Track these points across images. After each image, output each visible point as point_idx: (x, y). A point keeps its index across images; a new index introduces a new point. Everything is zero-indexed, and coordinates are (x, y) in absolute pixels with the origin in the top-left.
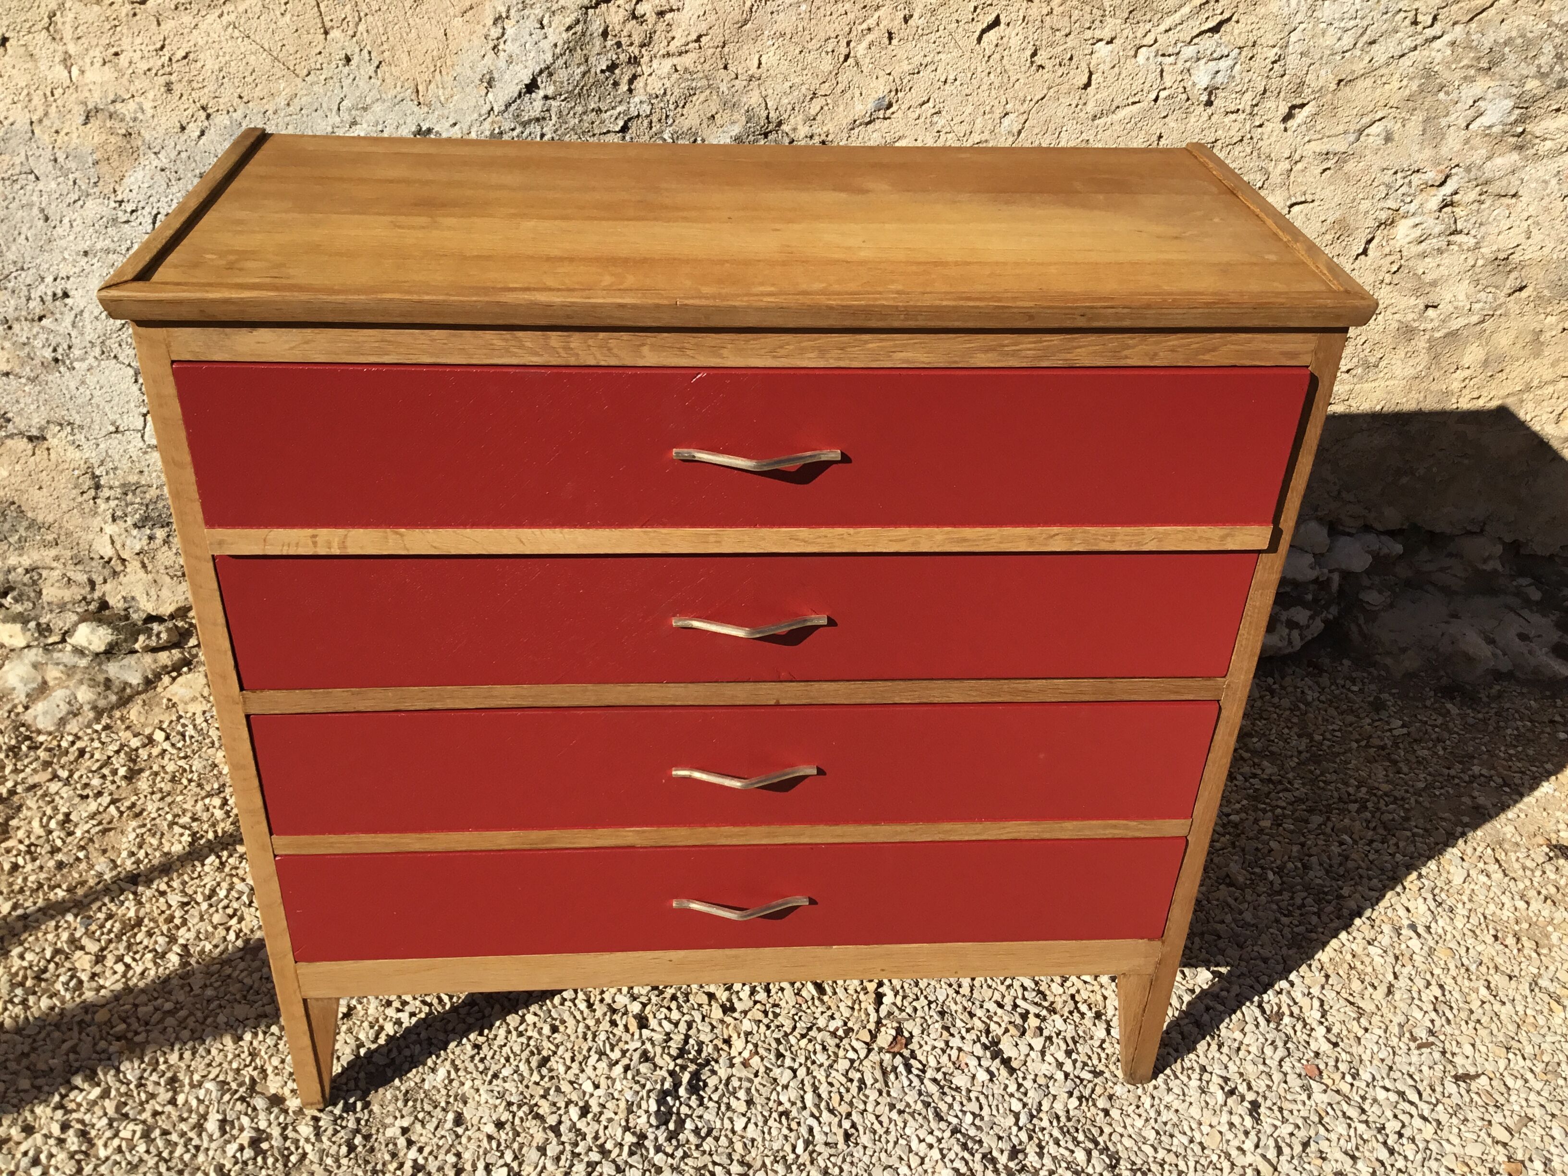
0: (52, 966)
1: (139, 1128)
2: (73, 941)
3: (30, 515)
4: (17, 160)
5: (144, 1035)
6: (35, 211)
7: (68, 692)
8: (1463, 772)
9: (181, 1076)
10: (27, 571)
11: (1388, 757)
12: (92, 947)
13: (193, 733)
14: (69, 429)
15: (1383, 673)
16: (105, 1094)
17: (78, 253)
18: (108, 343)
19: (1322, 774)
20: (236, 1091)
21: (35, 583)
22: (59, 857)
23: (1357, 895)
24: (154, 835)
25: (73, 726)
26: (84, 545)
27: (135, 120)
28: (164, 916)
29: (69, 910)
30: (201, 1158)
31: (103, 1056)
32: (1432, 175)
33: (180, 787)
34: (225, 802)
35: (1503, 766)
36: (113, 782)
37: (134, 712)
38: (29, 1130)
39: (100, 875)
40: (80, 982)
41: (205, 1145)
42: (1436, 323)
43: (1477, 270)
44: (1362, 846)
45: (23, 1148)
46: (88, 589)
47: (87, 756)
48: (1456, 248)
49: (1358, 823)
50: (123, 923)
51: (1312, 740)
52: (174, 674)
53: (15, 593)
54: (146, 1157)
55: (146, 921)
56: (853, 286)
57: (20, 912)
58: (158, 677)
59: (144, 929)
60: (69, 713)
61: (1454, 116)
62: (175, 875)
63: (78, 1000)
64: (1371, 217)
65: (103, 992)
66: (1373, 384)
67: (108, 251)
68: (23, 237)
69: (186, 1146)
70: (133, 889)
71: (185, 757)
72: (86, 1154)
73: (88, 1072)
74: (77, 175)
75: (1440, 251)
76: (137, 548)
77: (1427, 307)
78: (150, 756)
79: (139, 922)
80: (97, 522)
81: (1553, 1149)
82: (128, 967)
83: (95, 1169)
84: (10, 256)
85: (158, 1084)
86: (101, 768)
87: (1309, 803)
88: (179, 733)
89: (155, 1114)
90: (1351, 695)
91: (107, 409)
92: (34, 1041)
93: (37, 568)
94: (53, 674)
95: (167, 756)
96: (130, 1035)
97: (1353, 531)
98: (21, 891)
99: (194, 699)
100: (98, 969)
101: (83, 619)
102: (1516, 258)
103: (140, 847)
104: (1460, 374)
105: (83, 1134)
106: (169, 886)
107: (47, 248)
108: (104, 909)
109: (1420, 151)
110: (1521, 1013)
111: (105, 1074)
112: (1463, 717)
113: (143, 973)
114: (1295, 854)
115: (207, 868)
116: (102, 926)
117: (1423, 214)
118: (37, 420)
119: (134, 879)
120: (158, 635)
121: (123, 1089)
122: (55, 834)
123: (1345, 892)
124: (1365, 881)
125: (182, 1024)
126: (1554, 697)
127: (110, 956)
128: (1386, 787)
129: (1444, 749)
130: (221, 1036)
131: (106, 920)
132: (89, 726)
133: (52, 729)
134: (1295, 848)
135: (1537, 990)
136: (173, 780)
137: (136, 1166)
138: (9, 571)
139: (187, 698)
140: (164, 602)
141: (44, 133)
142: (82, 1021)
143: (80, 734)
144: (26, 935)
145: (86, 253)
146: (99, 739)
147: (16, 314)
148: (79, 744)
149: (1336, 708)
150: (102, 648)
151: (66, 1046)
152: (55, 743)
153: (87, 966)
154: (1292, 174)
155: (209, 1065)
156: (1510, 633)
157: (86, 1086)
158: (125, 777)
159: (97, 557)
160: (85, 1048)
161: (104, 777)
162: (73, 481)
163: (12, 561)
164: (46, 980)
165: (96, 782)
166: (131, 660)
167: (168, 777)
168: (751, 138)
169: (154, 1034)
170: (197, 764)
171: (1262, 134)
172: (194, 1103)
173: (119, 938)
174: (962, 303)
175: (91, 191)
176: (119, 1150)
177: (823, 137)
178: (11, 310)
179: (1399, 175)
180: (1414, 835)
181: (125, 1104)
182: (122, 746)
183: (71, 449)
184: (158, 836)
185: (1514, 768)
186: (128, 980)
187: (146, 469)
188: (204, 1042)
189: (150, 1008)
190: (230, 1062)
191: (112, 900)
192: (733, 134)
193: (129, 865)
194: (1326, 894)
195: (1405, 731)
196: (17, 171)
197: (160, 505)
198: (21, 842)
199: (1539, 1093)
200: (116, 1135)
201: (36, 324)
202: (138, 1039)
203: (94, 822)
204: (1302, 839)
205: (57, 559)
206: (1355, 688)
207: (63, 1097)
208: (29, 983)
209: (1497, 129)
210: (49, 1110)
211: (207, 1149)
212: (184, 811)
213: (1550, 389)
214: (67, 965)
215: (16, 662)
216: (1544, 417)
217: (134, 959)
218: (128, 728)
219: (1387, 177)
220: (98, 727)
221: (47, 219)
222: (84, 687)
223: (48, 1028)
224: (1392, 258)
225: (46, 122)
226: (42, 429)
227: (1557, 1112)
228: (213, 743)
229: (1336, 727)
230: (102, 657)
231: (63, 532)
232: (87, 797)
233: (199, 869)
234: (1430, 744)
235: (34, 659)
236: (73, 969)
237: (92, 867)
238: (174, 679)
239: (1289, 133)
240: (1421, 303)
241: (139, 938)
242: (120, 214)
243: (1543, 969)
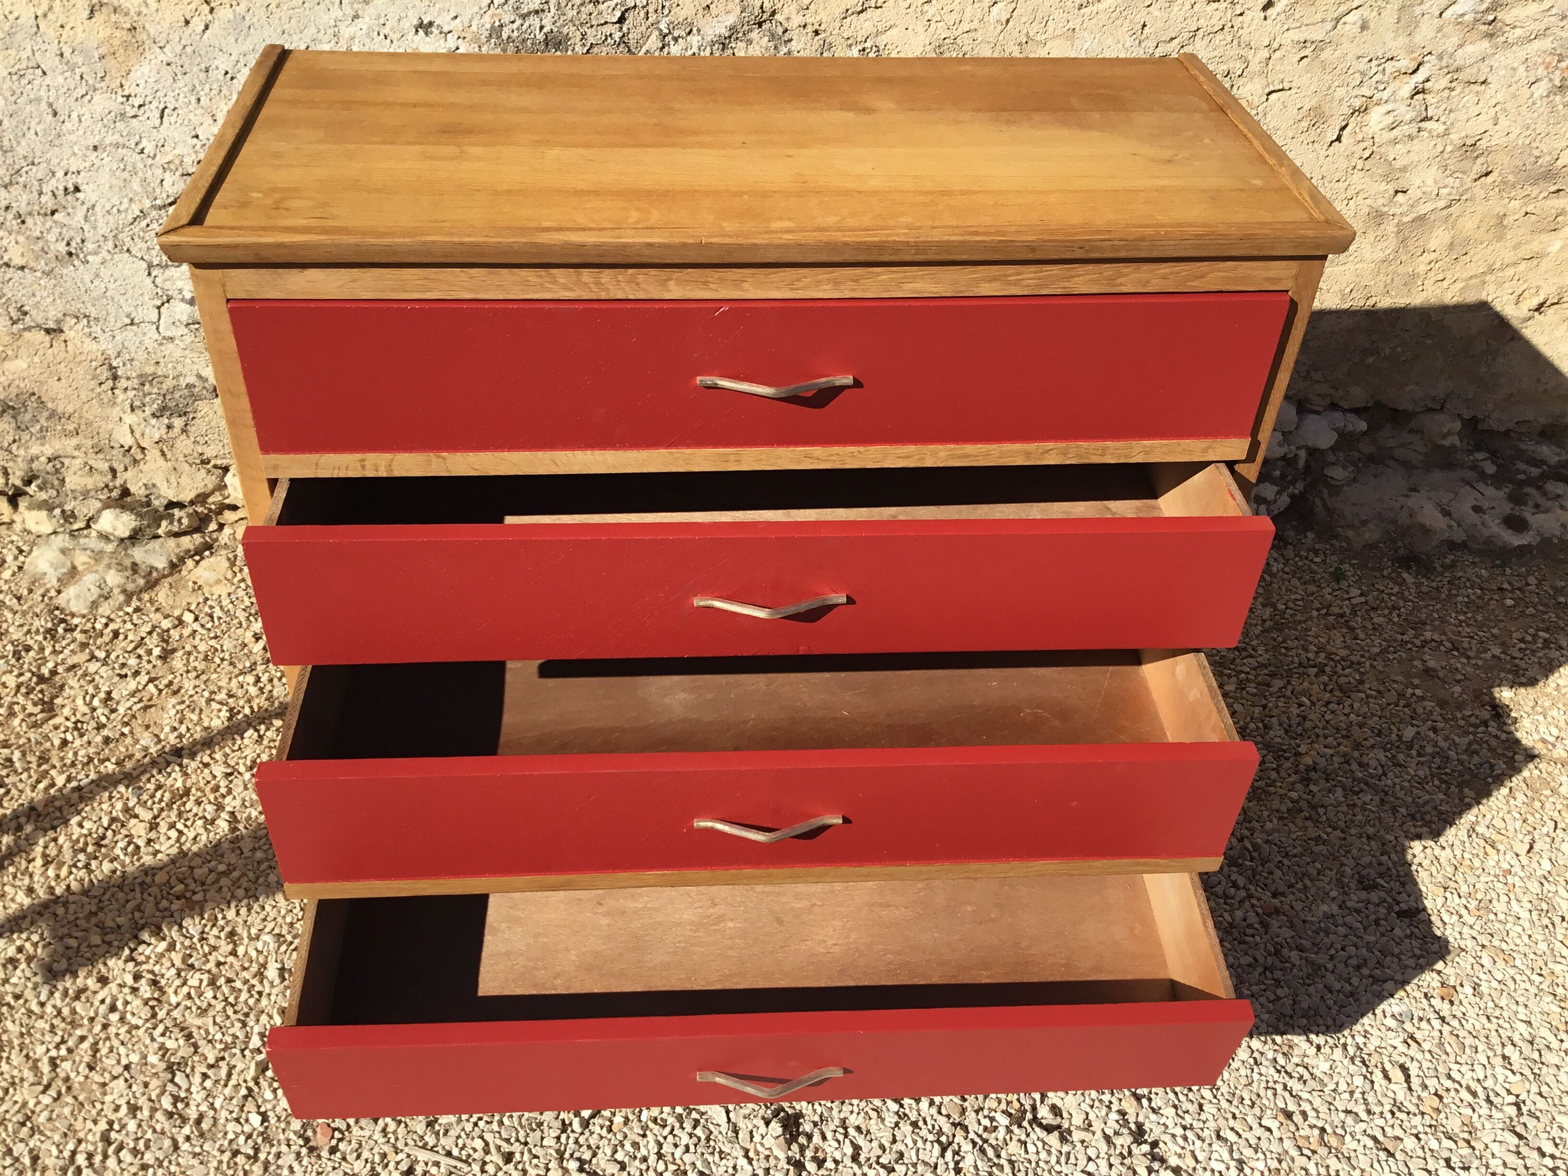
0: (109, 833)
1: (205, 977)
2: (127, 810)
3: (50, 405)
4: (24, 55)
5: (201, 894)
6: (44, 105)
7: (97, 576)
8: (1415, 637)
9: (239, 930)
10: (50, 460)
11: (1347, 624)
12: (146, 815)
13: (220, 614)
14: (85, 321)
15: (1344, 545)
16: (172, 947)
17: (87, 148)
18: (120, 236)
19: (1284, 641)
20: (291, 943)
21: (57, 471)
22: (105, 732)
23: (1313, 753)
24: (193, 711)
25: (105, 609)
26: (104, 435)
27: (139, 14)
28: (210, 786)
29: (119, 782)
30: (264, 1002)
31: (167, 913)
32: (1406, 63)
33: (213, 666)
34: (258, 680)
35: (1453, 632)
36: (149, 662)
37: (162, 594)
38: (103, 981)
39: (146, 749)
40: (138, 847)
41: (267, 990)
42: (1405, 208)
43: (1446, 156)
44: (1319, 708)
45: (100, 996)
46: (110, 476)
47: (121, 637)
48: (1425, 134)
49: (1316, 686)
50: (172, 792)
51: (1275, 609)
52: (197, 558)
53: (39, 481)
54: (213, 1002)
55: (193, 791)
56: (866, 220)
57: (74, 784)
58: (182, 560)
59: (192, 798)
60: (100, 596)
61: (1428, 5)
62: (217, 748)
63: (137, 864)
64: (1345, 105)
65: (159, 856)
66: (1343, 268)
67: (117, 146)
68: (32, 131)
69: (249, 992)
70: (179, 760)
71: (216, 637)
72: (158, 1000)
73: (153, 928)
74: (84, 69)
75: (1411, 137)
76: (157, 437)
77: (1397, 192)
78: (181, 636)
79: (187, 792)
80: (116, 412)
81: (1482, 976)
82: (181, 833)
83: (168, 1014)
84: (21, 151)
85: (219, 937)
86: (135, 648)
87: (1272, 668)
88: (207, 614)
89: (219, 964)
90: (1313, 566)
91: (121, 302)
92: (100, 901)
93: (59, 457)
94: (81, 559)
95: (198, 637)
96: (188, 895)
97: (1321, 409)
98: (73, 764)
99: (218, 582)
100: (153, 835)
101: (107, 506)
102: (1483, 144)
103: (181, 722)
104: (1427, 257)
105: (154, 983)
106: (212, 758)
107: (57, 142)
108: (153, 780)
109: (1394, 39)
110: (1459, 856)
111: (170, 930)
112: (1418, 585)
113: (195, 838)
114: (1256, 715)
115: (246, 741)
116: (152, 796)
117: (1395, 101)
118: (54, 313)
119: (178, 753)
120: (179, 520)
121: (187, 943)
122: (99, 711)
123: (1303, 749)
124: (1321, 739)
125: (236, 883)
126: (1503, 566)
127: (162, 823)
128: (1343, 653)
129: (1399, 616)
130: (274, 894)
131: (156, 790)
132: (120, 608)
133: (85, 612)
134: (1257, 710)
135: (1474, 836)
136: (206, 658)
137: (206, 1010)
138: (32, 460)
139: (211, 581)
140: (184, 489)
141: (49, 27)
142: (142, 883)
143: (113, 616)
144: (83, 805)
145: (95, 148)
146: (131, 620)
147: (29, 209)
148: (112, 626)
149: (1299, 579)
150: (127, 534)
151: (130, 905)
152: (89, 625)
153: (143, 833)
154: (1271, 61)
155: (264, 920)
156: (1464, 507)
157: (153, 940)
158: (160, 657)
159: (117, 445)
160: (149, 907)
161: (139, 657)
162: (91, 372)
163: (35, 450)
164: (105, 846)
165: (133, 661)
166: (155, 544)
167: (201, 656)
168: (746, 28)
169: (211, 894)
170: (227, 644)
171: (1242, 22)
172: (254, 954)
173: (170, 806)
174: (969, 238)
175: (98, 86)
176: (189, 996)
177: (816, 27)
178: (24, 204)
179: (1374, 63)
180: (1368, 696)
181: (190, 956)
182: (154, 628)
183: (88, 341)
184: (197, 711)
185: (1464, 634)
186: (181, 845)
187: (162, 360)
188: (257, 899)
189: (205, 870)
190: (284, 917)
191: (160, 772)
192: (728, 24)
193: (172, 739)
194: (1285, 751)
195: (1363, 599)
196: (24, 65)
197: (177, 395)
198: (67, 719)
199: (1471, 927)
200: (185, 983)
201: (49, 218)
202: (196, 898)
203: (136, 700)
204: (1264, 702)
205: (78, 447)
206: (1317, 560)
207: (132, 950)
208: (90, 849)
209: (1469, 18)
210: (120, 963)
211: (269, 995)
212: (220, 688)
213: (1510, 272)
214: (124, 832)
215: (43, 548)
216: (1505, 299)
217: (186, 826)
218: (157, 610)
219: (1362, 65)
220: (129, 610)
221: (55, 114)
222: (112, 572)
223: (112, 889)
224: (1364, 145)
225: (50, 16)
226: (58, 322)
227: (1487, 943)
228: (240, 623)
229: (1299, 597)
230: (128, 542)
231: (83, 421)
232: (126, 676)
233: (239, 742)
234: (1386, 612)
235: (61, 545)
236: (129, 836)
237: (137, 741)
238: (198, 562)
239: (1269, 21)
240: (1391, 188)
241: (188, 806)
242: (128, 108)
243: (1480, 817)
